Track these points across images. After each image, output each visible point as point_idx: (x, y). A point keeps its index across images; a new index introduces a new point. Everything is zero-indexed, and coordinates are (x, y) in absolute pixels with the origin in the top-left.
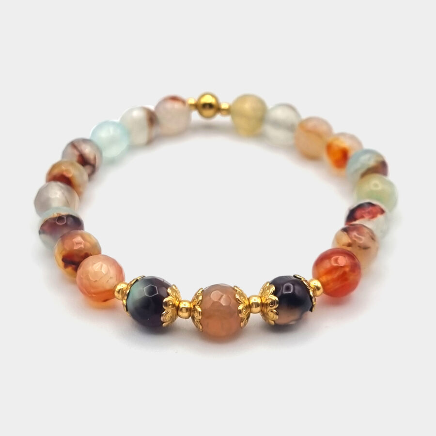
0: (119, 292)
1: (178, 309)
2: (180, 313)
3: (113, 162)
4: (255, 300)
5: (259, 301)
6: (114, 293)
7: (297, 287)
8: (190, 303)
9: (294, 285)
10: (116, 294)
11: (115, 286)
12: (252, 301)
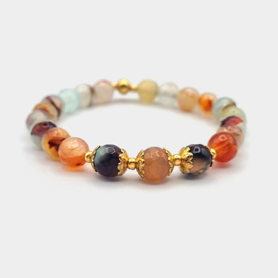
0: (87, 157)
1: (128, 163)
2: (129, 166)
3: (69, 114)
4: (177, 157)
5: (179, 157)
6: (84, 158)
7: (203, 149)
8: (136, 159)
9: (200, 148)
10: (86, 158)
11: (84, 154)
12: (175, 157)
